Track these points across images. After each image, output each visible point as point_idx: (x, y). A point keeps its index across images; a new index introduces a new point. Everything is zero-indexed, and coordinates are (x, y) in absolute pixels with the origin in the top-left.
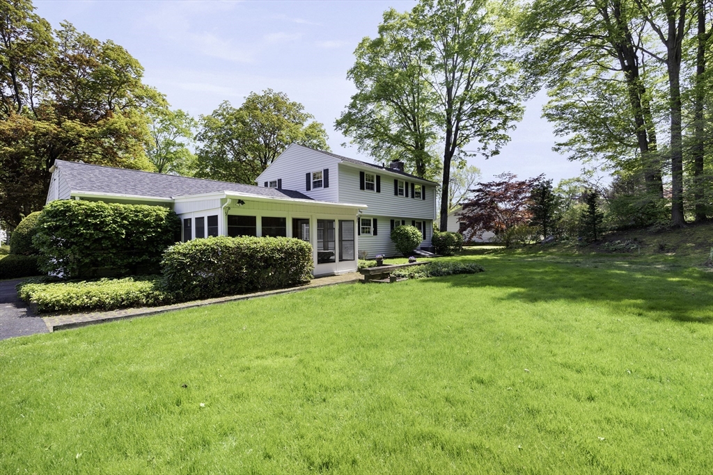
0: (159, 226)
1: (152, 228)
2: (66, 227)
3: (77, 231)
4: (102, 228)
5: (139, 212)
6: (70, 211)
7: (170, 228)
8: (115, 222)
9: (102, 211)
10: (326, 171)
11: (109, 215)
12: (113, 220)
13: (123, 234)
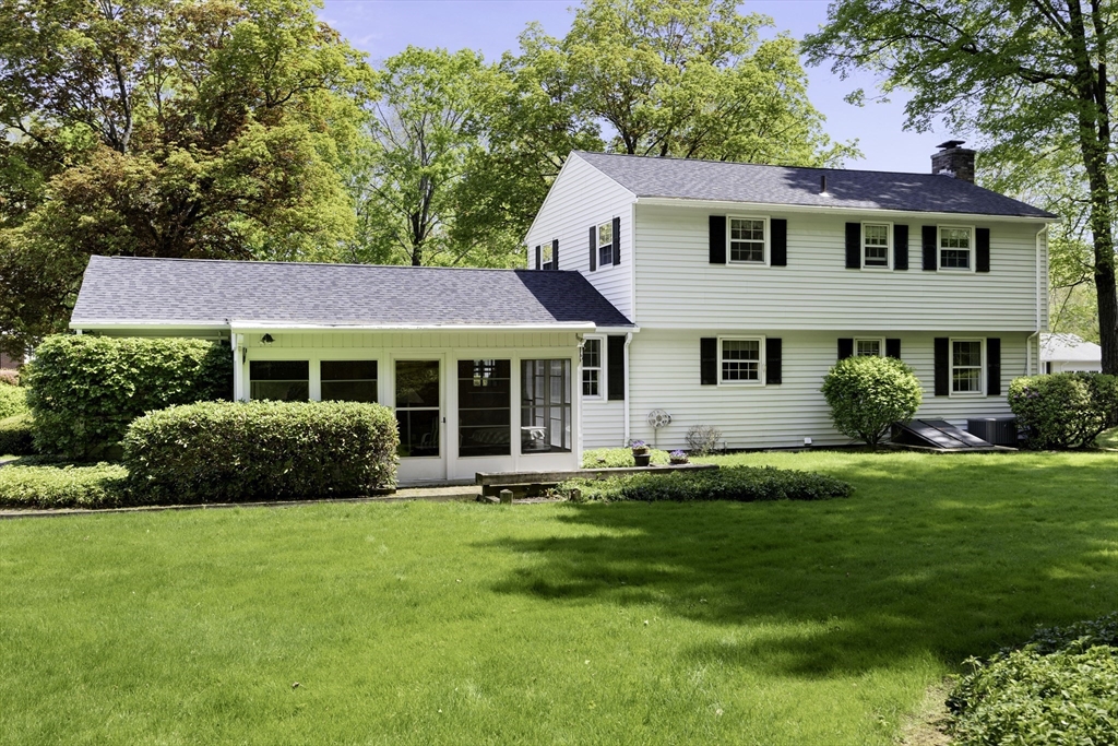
0: (189, 375)
1: (175, 379)
2: (56, 380)
3: (69, 386)
4: (100, 381)
5: (159, 352)
6: (61, 354)
7: (206, 379)
8: (120, 371)
9: (103, 354)
10: (617, 222)
11: (113, 360)
12: (117, 367)
13: (130, 390)
